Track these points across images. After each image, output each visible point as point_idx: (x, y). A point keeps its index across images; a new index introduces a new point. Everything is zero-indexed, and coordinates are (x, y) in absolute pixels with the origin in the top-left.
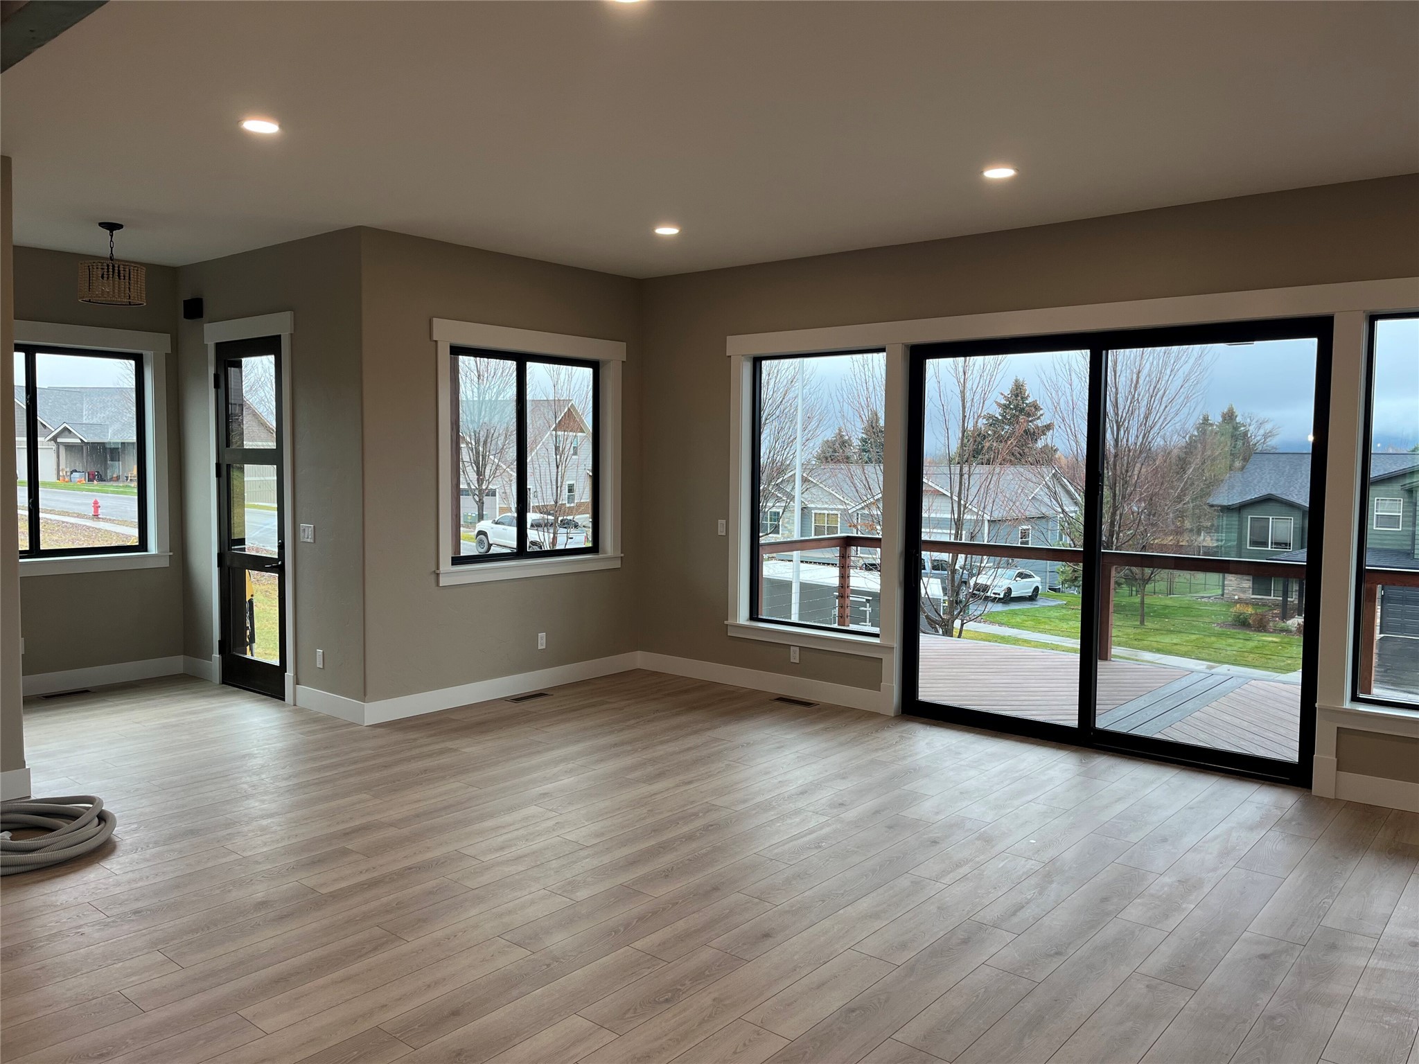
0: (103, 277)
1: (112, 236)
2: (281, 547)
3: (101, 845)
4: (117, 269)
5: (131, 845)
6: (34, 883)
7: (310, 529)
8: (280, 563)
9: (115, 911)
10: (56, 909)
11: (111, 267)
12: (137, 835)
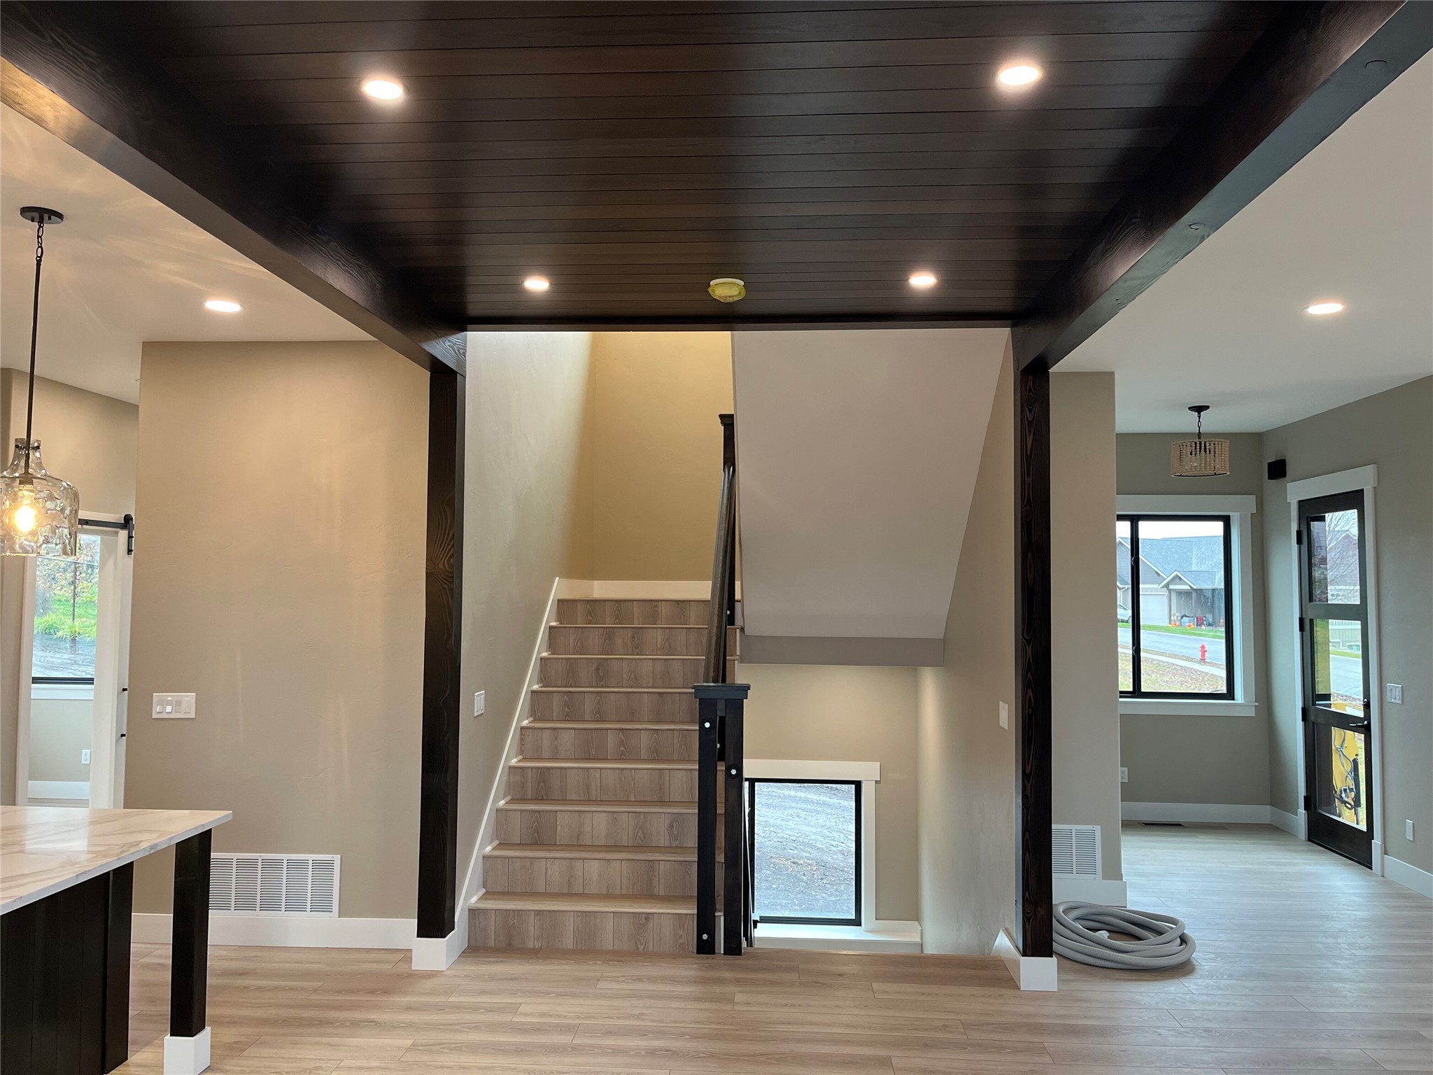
0: (1191, 454)
1: (1199, 417)
2: (1367, 706)
3: (1181, 964)
4: (1203, 445)
5: (1208, 971)
6: (1124, 980)
7: (1398, 690)
8: (1366, 723)
9: (1189, 1024)
10: (1140, 1007)
11: (1198, 445)
12: (1214, 964)
